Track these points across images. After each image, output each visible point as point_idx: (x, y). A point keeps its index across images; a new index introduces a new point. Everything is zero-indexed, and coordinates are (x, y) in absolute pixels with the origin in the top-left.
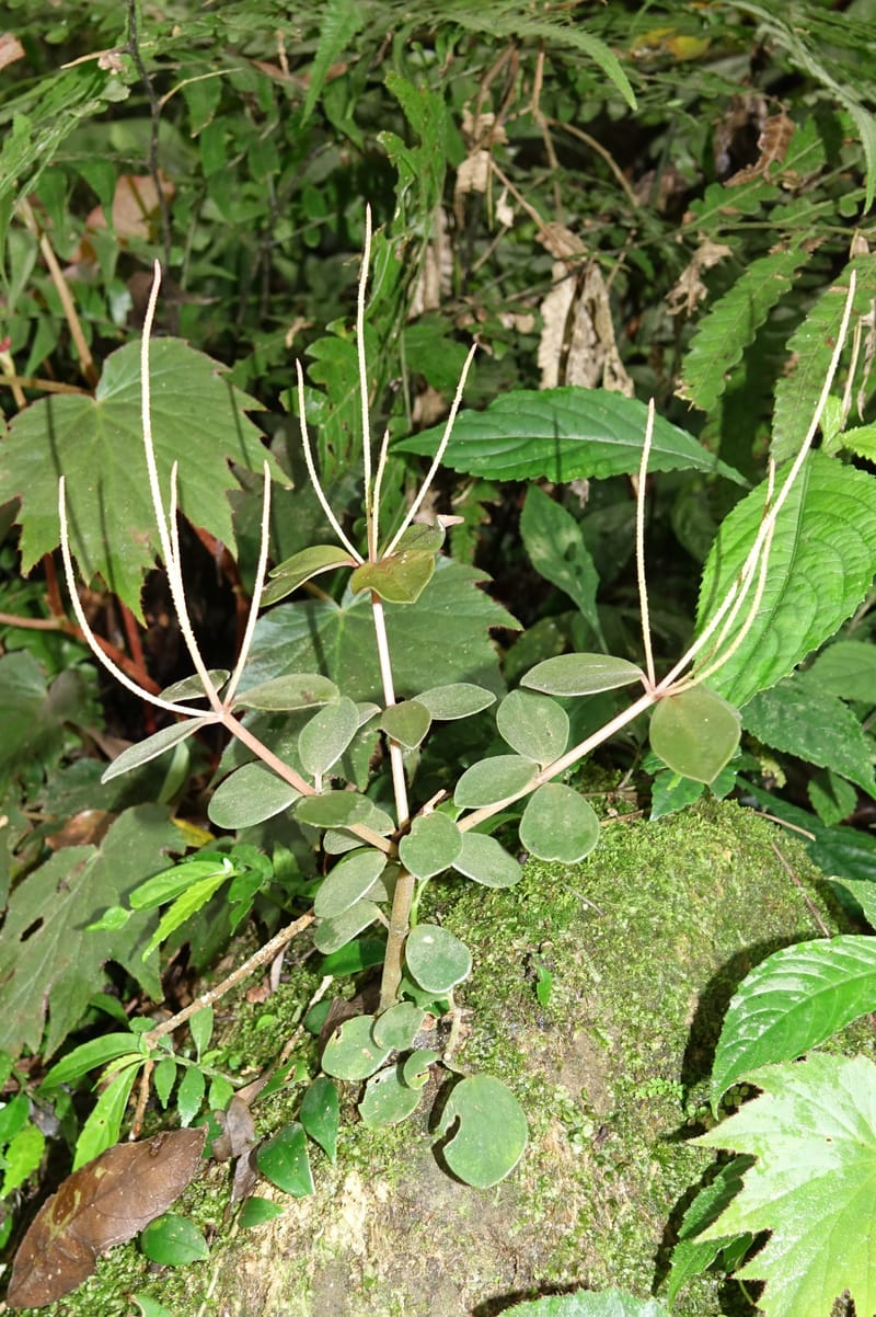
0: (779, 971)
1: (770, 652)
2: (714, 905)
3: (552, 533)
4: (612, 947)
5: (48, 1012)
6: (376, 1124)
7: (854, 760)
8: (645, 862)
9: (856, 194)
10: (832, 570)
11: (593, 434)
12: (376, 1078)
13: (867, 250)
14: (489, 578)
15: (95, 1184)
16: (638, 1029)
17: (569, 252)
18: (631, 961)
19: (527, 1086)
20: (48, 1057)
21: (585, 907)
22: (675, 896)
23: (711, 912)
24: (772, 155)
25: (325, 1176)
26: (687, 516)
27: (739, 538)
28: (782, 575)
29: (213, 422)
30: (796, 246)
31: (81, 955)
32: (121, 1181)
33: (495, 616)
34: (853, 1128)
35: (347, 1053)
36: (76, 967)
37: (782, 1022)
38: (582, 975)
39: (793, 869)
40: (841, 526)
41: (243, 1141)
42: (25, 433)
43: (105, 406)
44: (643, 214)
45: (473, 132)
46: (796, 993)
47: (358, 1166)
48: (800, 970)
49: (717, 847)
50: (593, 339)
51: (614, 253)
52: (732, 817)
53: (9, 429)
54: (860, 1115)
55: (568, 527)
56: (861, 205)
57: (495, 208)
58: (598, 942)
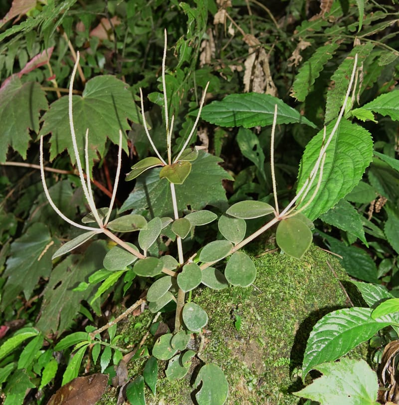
0: (329, 321)
1: (325, 198)
2: (304, 286)
3: (248, 141)
4: (265, 306)
5: (60, 318)
6: (172, 379)
7: (357, 228)
8: (278, 271)
9: (355, 24)
10: (349, 165)
11: (260, 110)
12: (172, 359)
13: (360, 44)
14: (223, 161)
15: (68, 392)
16: (275, 338)
17: (254, 44)
18: (272, 311)
19: (231, 363)
20: (59, 336)
21: (255, 290)
22: (290, 284)
23: (303, 290)
24: (325, 10)
25: (152, 400)
26: (298, 131)
27: (313, 151)
28: (330, 166)
29: (123, 105)
30: (334, 42)
31: (73, 297)
32: (78, 393)
33: (225, 175)
34: (359, 391)
35: (162, 349)
36: (71, 301)
37: (330, 343)
38: (253, 317)
39: (334, 270)
40: (352, 148)
41: (123, 379)
42: (55, 109)
43: (85, 99)
44: (281, 31)
45: (220, 3)
46: (336, 331)
47: (164, 397)
48: (337, 321)
49: (306, 264)
50: (263, 74)
51: (270, 44)
52: (311, 251)
53: (50, 108)
54: (362, 385)
55: (254, 139)
56: (357, 27)
57: (227, 29)
58: (260, 303)
